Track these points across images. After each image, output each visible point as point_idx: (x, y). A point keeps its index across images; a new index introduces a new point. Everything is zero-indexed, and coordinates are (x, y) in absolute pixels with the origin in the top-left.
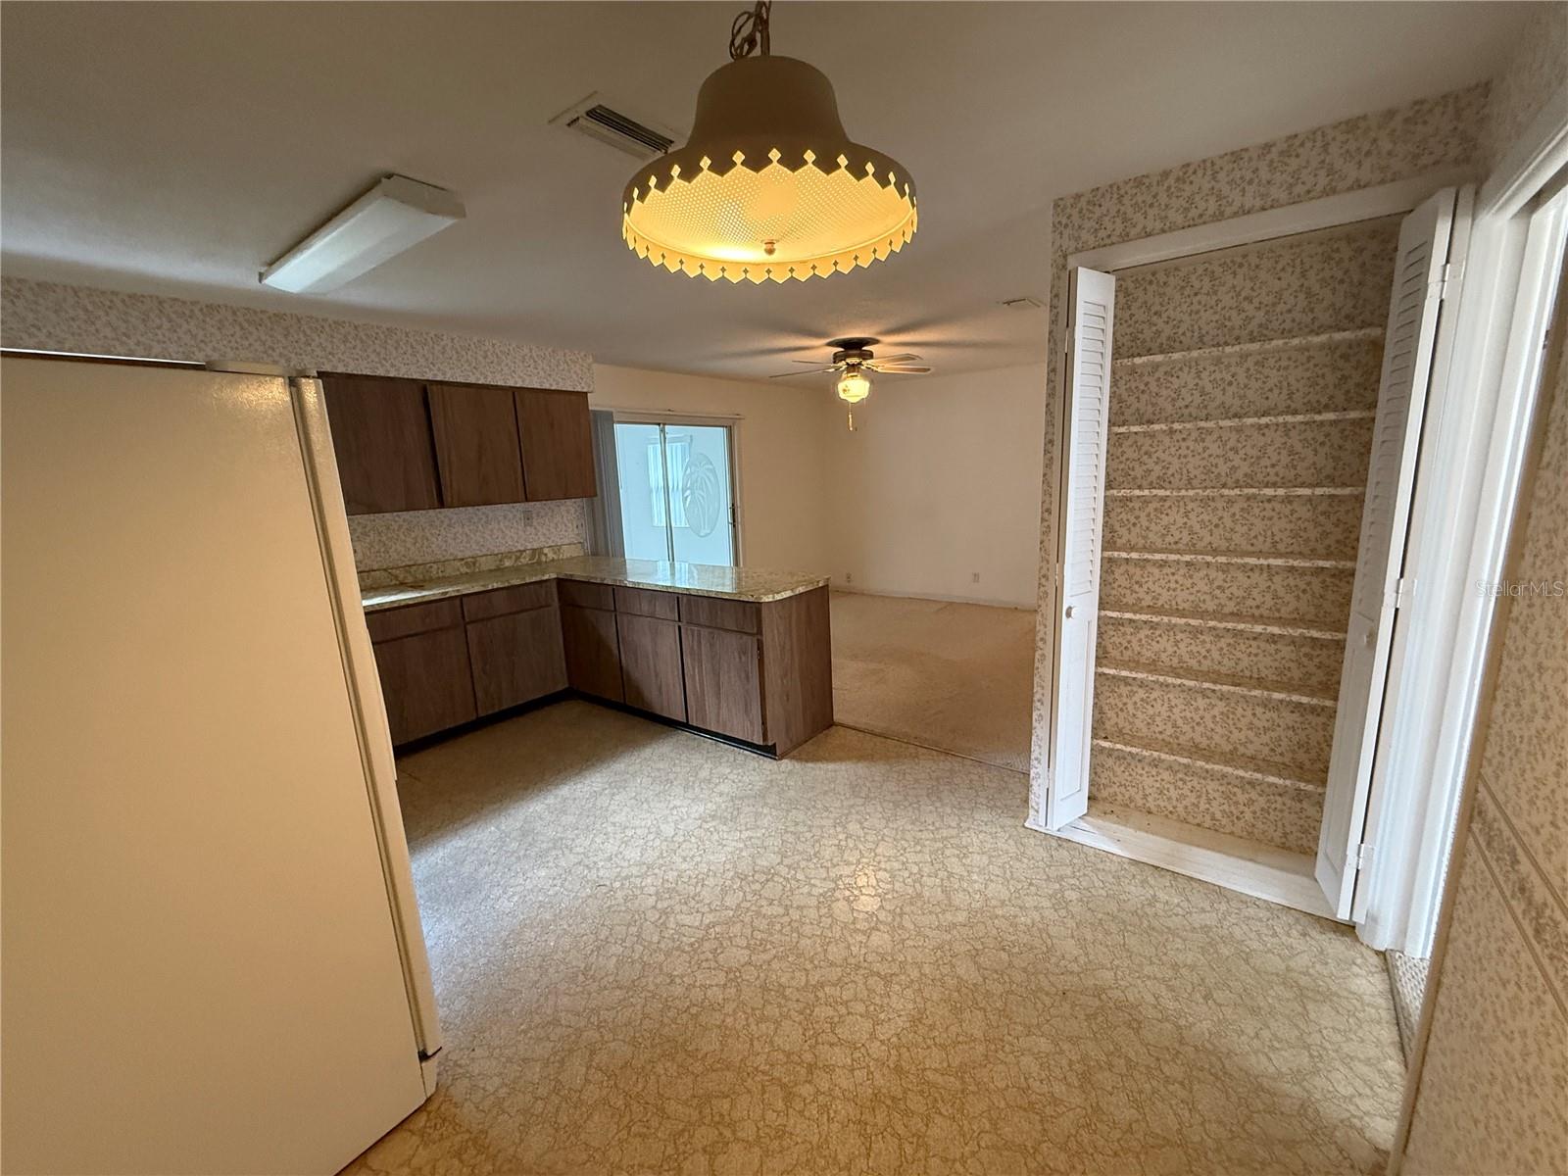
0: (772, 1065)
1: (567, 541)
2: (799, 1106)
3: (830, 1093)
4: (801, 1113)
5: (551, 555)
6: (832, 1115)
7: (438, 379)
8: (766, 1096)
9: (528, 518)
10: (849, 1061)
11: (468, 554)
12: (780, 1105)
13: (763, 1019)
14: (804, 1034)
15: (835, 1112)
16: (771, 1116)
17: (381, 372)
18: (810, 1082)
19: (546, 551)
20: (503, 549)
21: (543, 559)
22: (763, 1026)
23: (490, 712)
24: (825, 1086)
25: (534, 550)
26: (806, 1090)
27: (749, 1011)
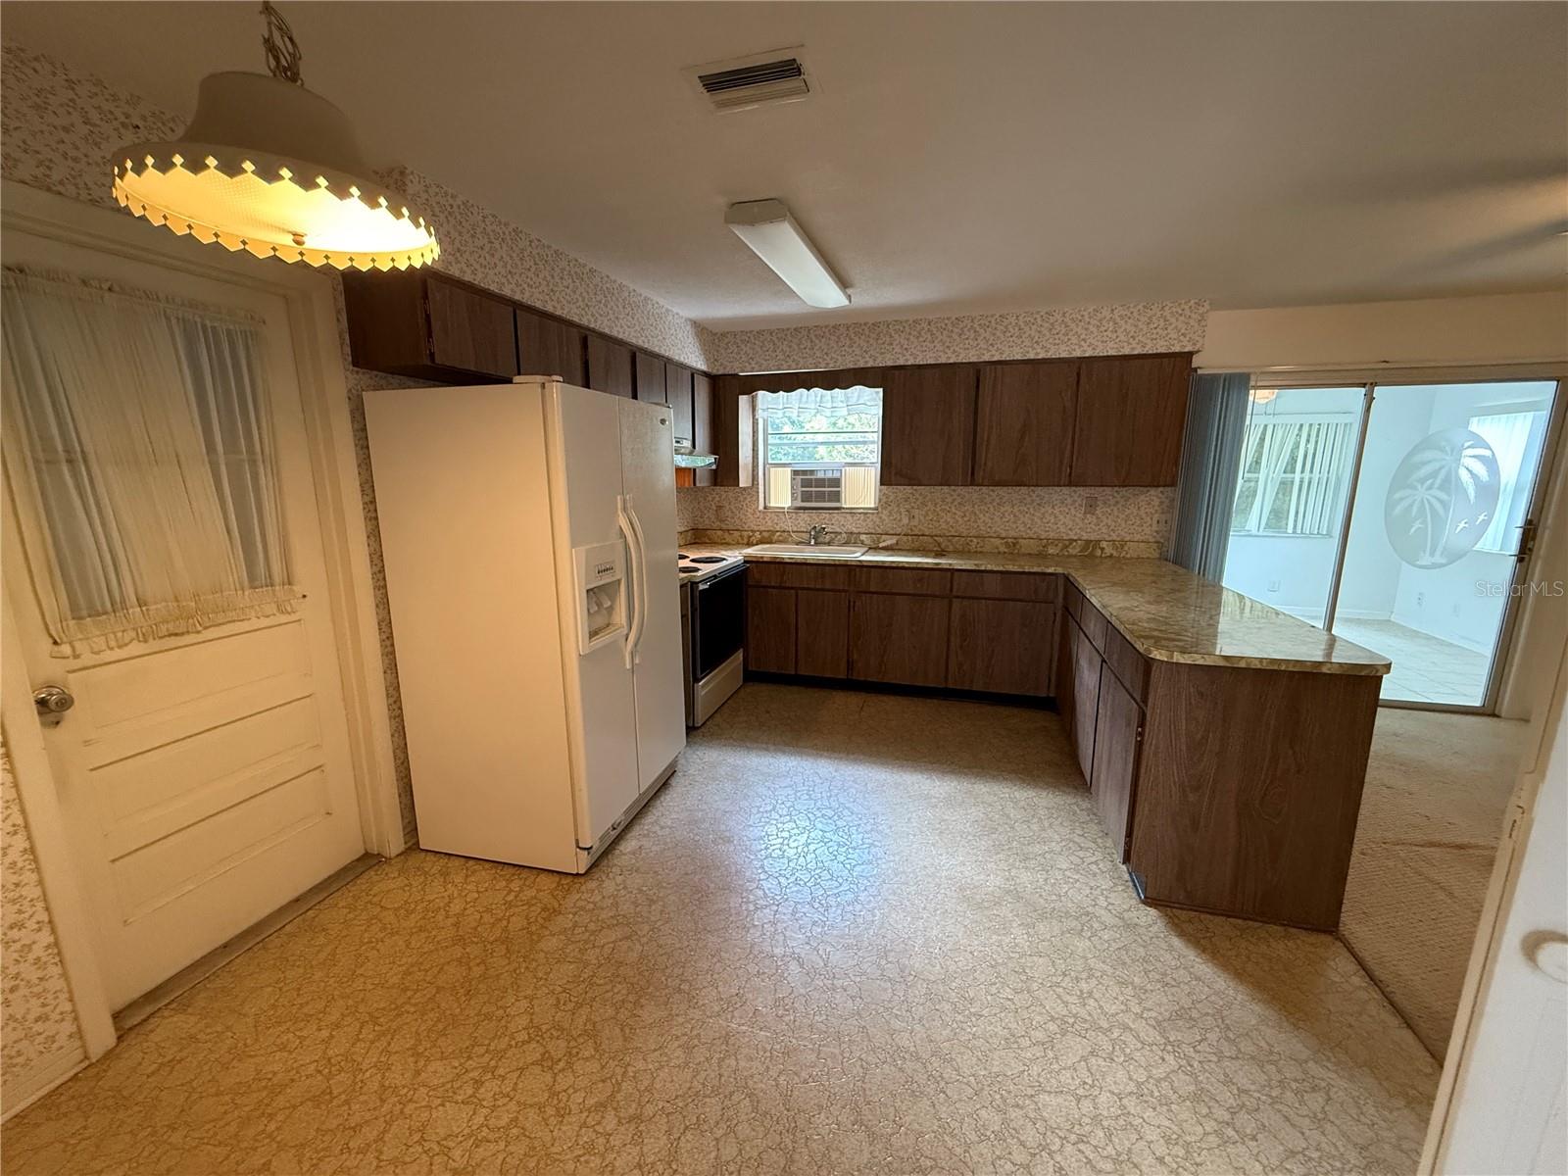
0: (634, 1077)
1: (1137, 537)
2: (591, 1121)
3: (609, 1149)
4: (584, 1125)
5: (1109, 551)
6: (582, 1159)
7: (995, 359)
8: (600, 1085)
9: (1091, 506)
10: (649, 1160)
11: (1012, 533)
12: (591, 1102)
13: (688, 1049)
14: (677, 1097)
15: (587, 1162)
16: (579, 1097)
17: (943, 360)
18: (620, 1122)
19: (1104, 544)
20: (1052, 535)
21: (1098, 553)
22: (679, 1052)
23: (958, 687)
24: (616, 1141)
25: (1088, 542)
26: (610, 1122)
27: (695, 1033)
